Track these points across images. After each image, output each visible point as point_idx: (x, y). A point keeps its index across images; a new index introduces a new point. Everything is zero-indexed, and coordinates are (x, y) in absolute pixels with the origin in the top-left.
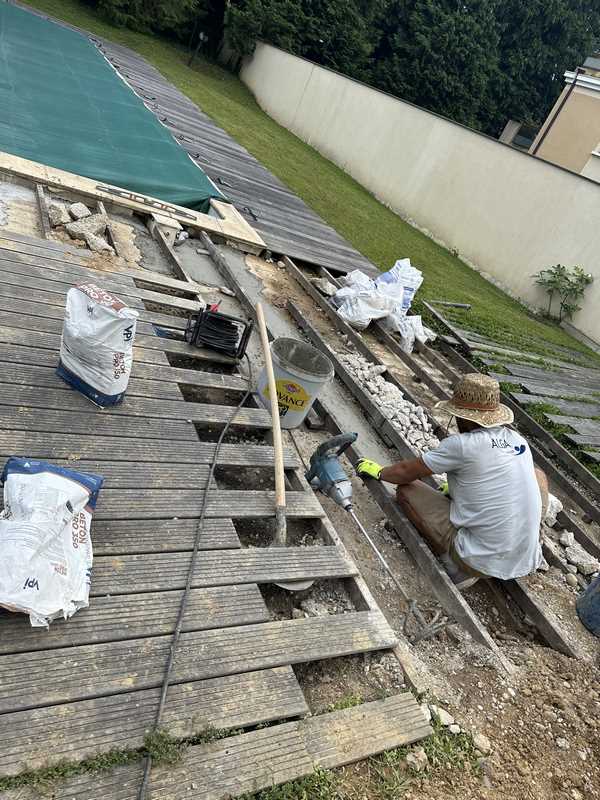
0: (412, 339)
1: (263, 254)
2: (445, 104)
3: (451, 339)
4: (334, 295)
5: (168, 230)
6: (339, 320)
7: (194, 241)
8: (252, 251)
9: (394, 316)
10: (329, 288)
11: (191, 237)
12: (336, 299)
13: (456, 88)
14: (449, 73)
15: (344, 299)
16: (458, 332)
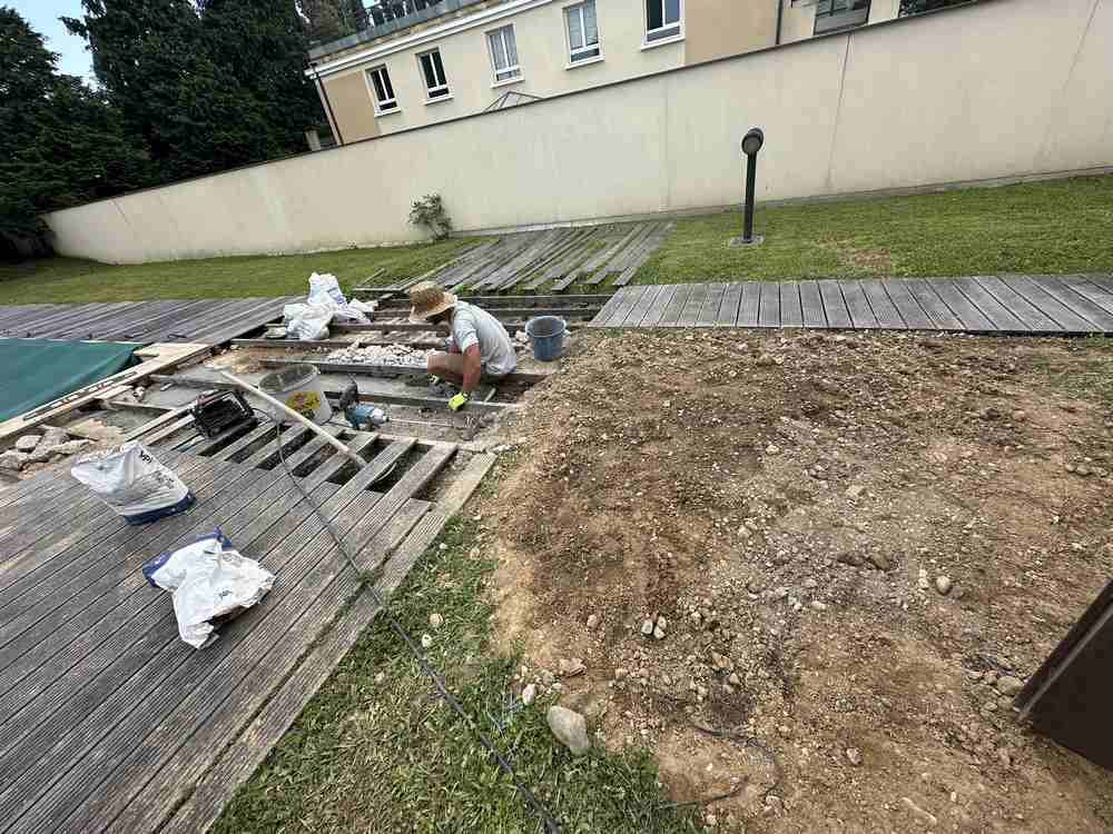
0: (361, 315)
1: (214, 352)
2: (248, 154)
3: (386, 296)
4: (288, 333)
5: (122, 397)
6: (306, 343)
7: (152, 387)
8: (203, 357)
9: (338, 311)
10: (280, 331)
11: (146, 387)
12: (293, 334)
13: (244, 137)
14: (227, 131)
15: (296, 330)
16: (388, 289)
